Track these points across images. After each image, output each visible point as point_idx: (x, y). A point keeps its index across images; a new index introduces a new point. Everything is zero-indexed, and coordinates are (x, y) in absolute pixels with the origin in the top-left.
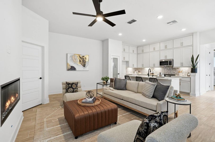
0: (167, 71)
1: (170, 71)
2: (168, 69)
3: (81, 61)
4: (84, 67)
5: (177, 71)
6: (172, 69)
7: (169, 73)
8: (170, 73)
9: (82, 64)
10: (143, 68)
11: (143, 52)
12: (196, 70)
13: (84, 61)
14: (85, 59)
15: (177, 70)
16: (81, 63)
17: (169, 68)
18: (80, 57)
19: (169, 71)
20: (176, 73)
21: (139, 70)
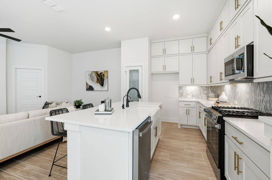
3: (99, 79)
4: (102, 87)
9: (100, 83)
13: (101, 79)
14: (103, 76)
16: (99, 81)
18: (98, 75)
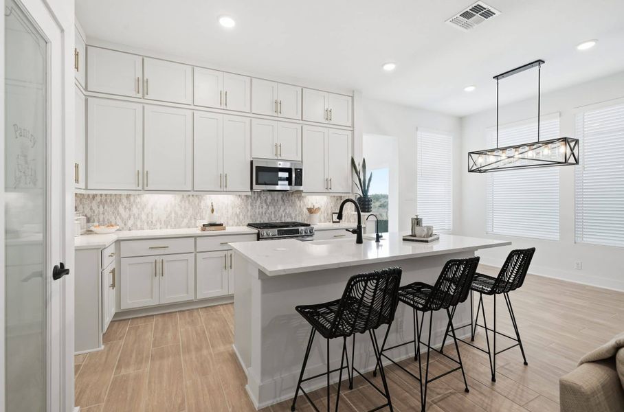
0: (264, 210)
1: (273, 210)
2: (269, 201)
5: (298, 208)
6: (281, 202)
7: (273, 216)
8: (275, 217)
10: (128, 196)
11: (145, 92)
12: (369, 205)
15: (298, 203)
17: (269, 197)
19: (271, 209)
20: (293, 215)
21: (88, 212)
